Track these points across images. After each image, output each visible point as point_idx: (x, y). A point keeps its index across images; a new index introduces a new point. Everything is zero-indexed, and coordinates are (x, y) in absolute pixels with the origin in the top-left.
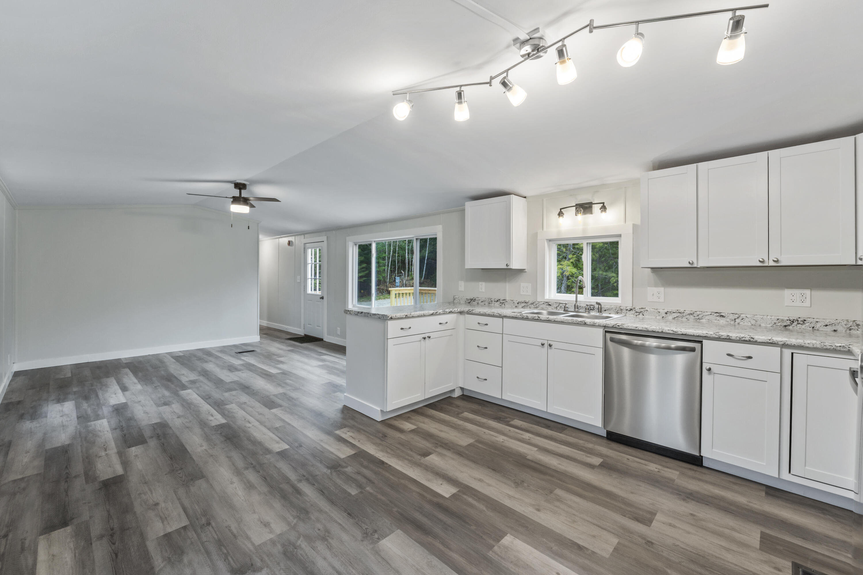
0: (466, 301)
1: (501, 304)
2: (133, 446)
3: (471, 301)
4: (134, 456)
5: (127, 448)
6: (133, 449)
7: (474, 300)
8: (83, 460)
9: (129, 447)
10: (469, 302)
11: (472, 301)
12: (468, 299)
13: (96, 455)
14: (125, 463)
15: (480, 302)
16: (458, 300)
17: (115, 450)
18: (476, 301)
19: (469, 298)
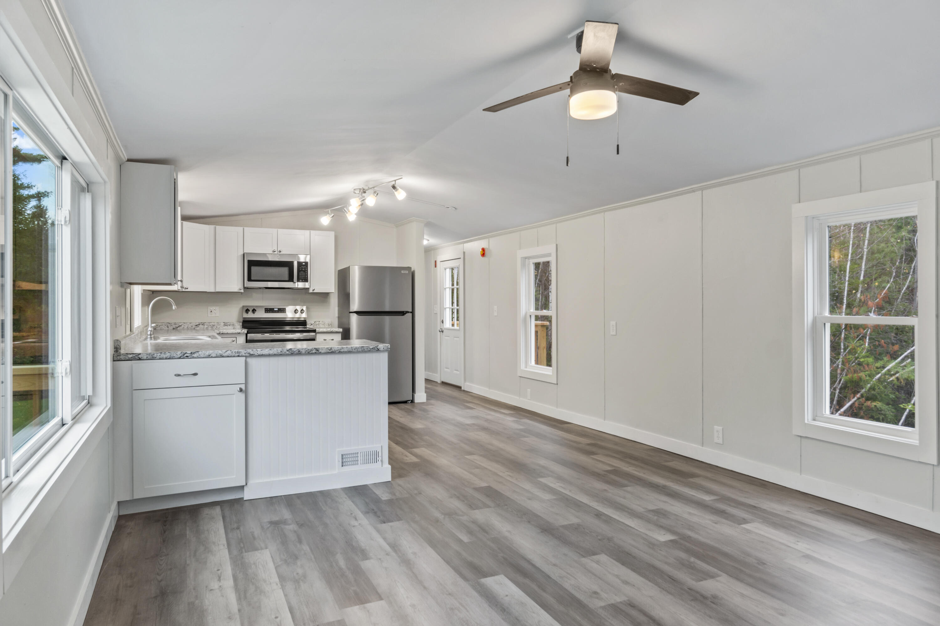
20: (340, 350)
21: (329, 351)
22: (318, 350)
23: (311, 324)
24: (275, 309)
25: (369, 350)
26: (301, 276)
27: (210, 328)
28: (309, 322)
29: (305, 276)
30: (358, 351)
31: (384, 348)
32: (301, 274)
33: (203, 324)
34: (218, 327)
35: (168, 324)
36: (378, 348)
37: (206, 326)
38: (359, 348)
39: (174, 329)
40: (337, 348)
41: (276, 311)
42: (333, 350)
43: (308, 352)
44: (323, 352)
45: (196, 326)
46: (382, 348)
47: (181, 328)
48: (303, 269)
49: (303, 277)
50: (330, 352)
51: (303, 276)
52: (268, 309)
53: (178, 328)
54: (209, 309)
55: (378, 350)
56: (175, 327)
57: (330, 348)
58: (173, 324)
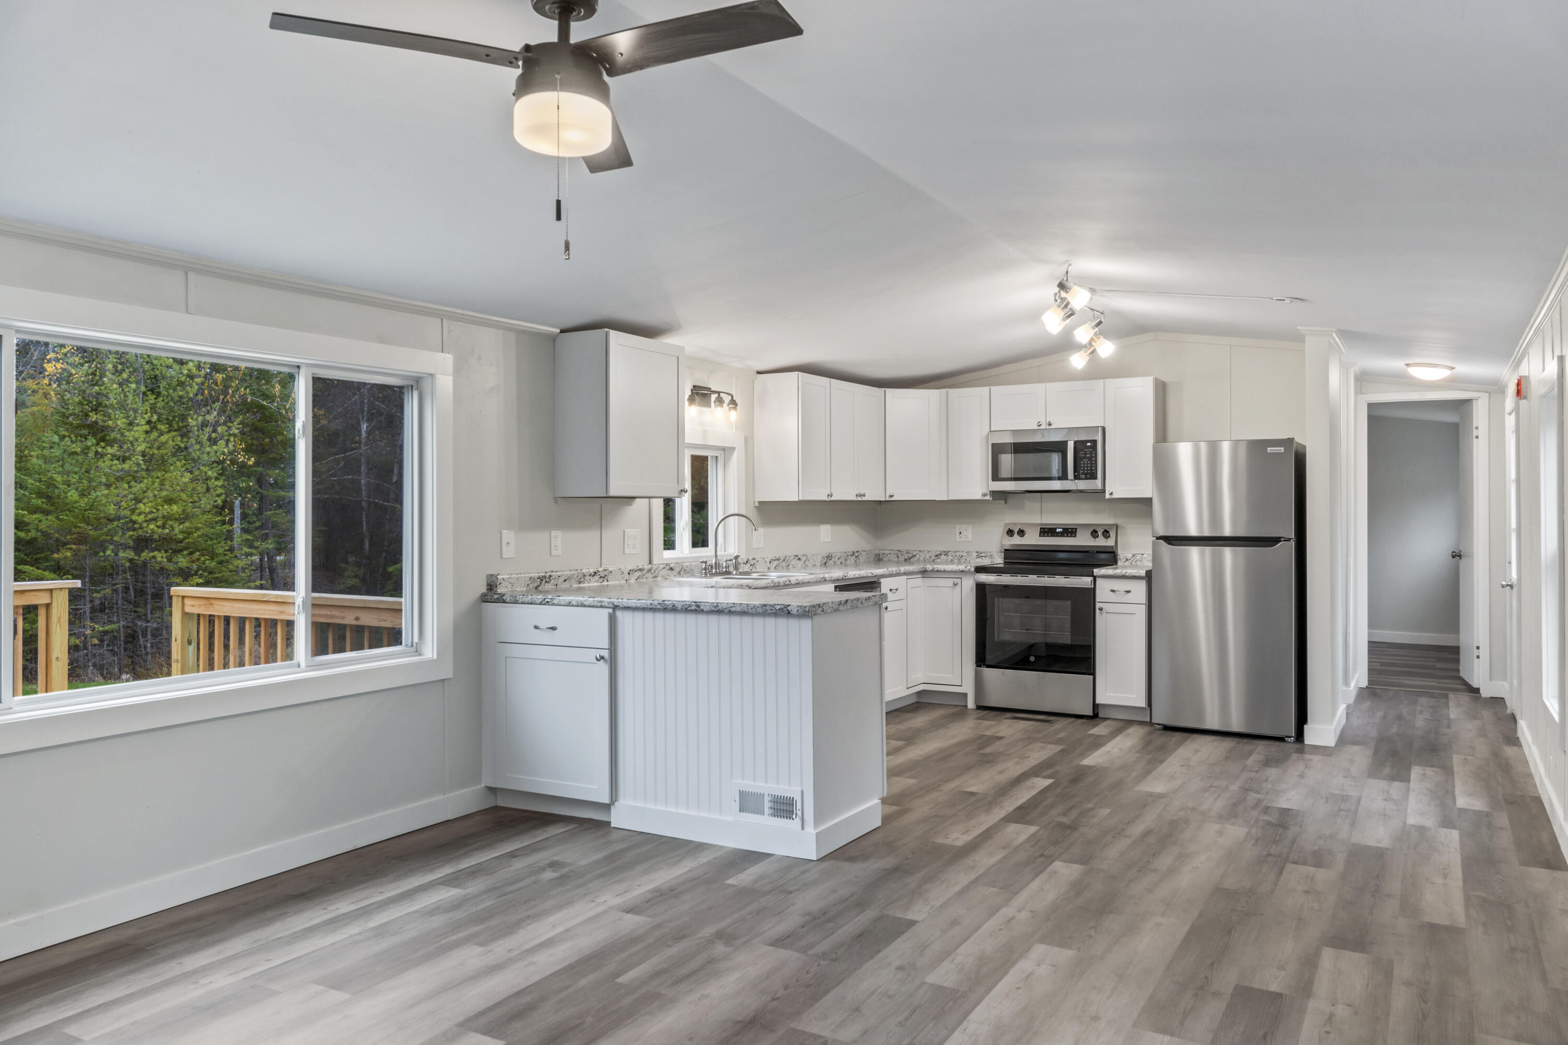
0: (528, 585)
1: (602, 579)
2: (1271, 993)
3: (541, 583)
4: (1285, 970)
5: (1284, 996)
6: (1274, 988)
7: (548, 580)
8: (1388, 1015)
9: (1279, 995)
10: (536, 585)
11: (544, 582)
12: (534, 579)
13: (1356, 1013)
14: (1310, 962)
15: (560, 582)
16: (510, 586)
17: (1312, 1004)
18: (552, 581)
19: (537, 575)
20: (731, 609)
21: (714, 609)
22: (698, 606)
23: (1127, 560)
24: (1058, 530)
25: (774, 611)
26: (1084, 467)
27: (956, 561)
28: (1121, 555)
29: (1091, 467)
30: (757, 611)
31: (798, 611)
32: (1084, 464)
33: (946, 554)
34: (968, 559)
35: (898, 552)
36: (788, 610)
37: (950, 558)
38: (758, 607)
39: (905, 559)
40: (725, 605)
41: (1059, 533)
42: (720, 608)
43: (686, 609)
44: (705, 609)
45: (936, 556)
46: (795, 610)
47: (915, 559)
48: (1088, 454)
49: (1087, 470)
50: (716, 610)
51: (1087, 467)
52: (1046, 530)
53: (912, 560)
54: (957, 529)
55: (789, 613)
56: (907, 558)
57: (716, 604)
58: (905, 552)
